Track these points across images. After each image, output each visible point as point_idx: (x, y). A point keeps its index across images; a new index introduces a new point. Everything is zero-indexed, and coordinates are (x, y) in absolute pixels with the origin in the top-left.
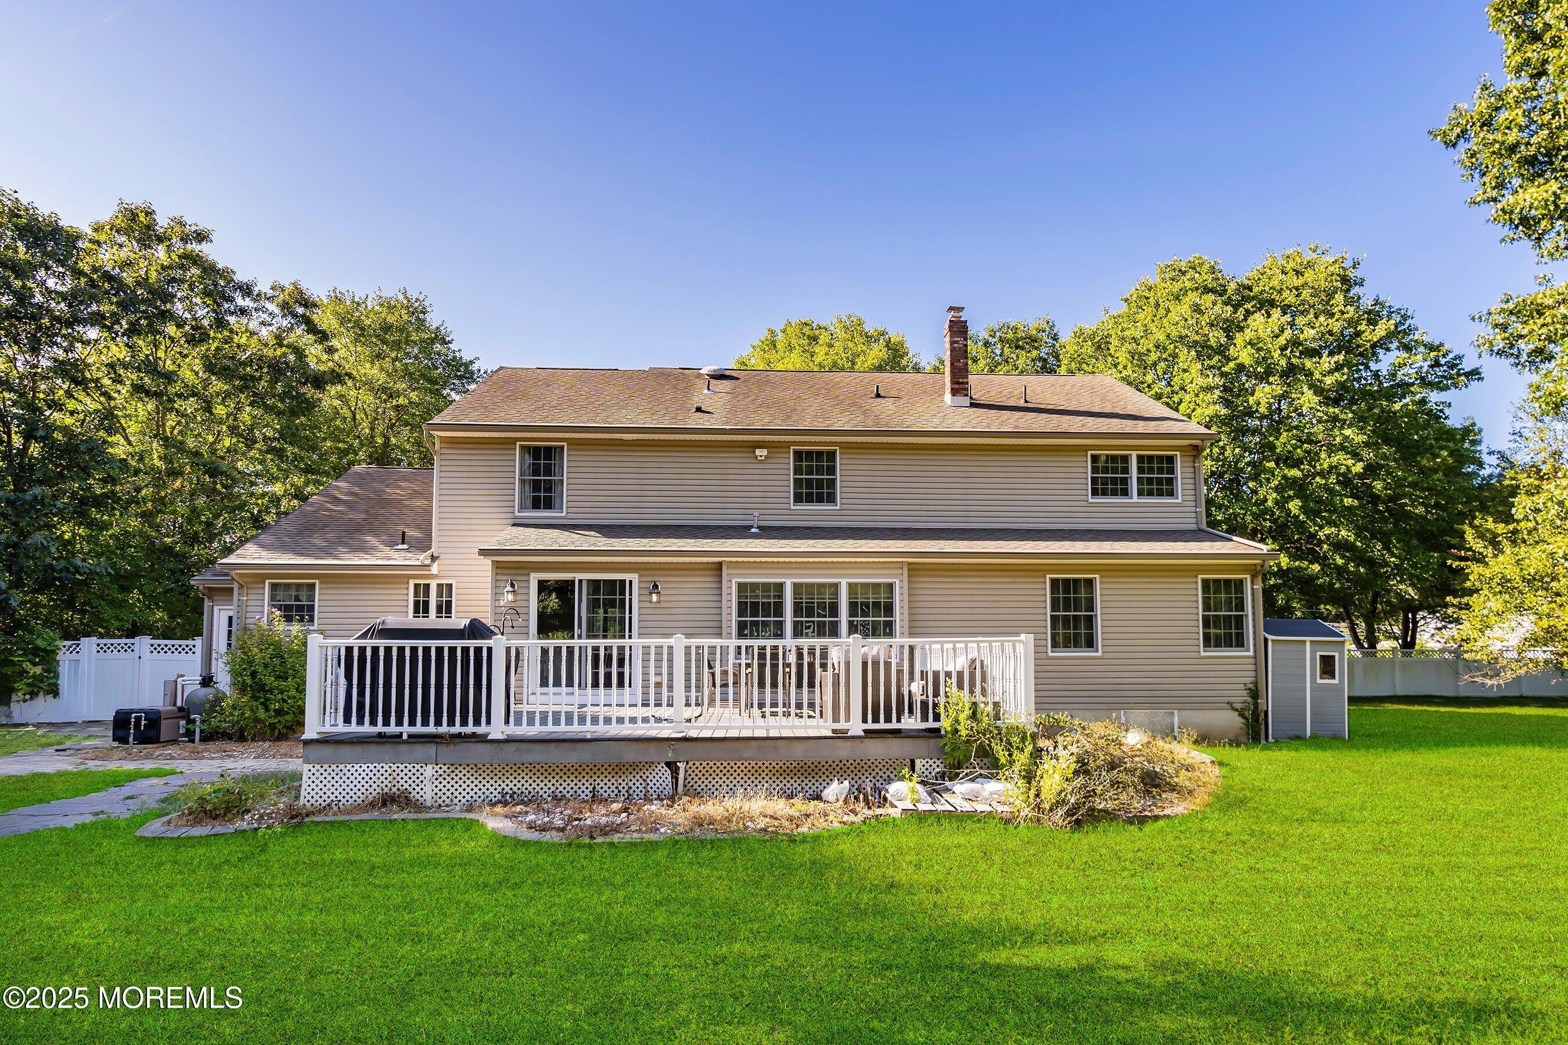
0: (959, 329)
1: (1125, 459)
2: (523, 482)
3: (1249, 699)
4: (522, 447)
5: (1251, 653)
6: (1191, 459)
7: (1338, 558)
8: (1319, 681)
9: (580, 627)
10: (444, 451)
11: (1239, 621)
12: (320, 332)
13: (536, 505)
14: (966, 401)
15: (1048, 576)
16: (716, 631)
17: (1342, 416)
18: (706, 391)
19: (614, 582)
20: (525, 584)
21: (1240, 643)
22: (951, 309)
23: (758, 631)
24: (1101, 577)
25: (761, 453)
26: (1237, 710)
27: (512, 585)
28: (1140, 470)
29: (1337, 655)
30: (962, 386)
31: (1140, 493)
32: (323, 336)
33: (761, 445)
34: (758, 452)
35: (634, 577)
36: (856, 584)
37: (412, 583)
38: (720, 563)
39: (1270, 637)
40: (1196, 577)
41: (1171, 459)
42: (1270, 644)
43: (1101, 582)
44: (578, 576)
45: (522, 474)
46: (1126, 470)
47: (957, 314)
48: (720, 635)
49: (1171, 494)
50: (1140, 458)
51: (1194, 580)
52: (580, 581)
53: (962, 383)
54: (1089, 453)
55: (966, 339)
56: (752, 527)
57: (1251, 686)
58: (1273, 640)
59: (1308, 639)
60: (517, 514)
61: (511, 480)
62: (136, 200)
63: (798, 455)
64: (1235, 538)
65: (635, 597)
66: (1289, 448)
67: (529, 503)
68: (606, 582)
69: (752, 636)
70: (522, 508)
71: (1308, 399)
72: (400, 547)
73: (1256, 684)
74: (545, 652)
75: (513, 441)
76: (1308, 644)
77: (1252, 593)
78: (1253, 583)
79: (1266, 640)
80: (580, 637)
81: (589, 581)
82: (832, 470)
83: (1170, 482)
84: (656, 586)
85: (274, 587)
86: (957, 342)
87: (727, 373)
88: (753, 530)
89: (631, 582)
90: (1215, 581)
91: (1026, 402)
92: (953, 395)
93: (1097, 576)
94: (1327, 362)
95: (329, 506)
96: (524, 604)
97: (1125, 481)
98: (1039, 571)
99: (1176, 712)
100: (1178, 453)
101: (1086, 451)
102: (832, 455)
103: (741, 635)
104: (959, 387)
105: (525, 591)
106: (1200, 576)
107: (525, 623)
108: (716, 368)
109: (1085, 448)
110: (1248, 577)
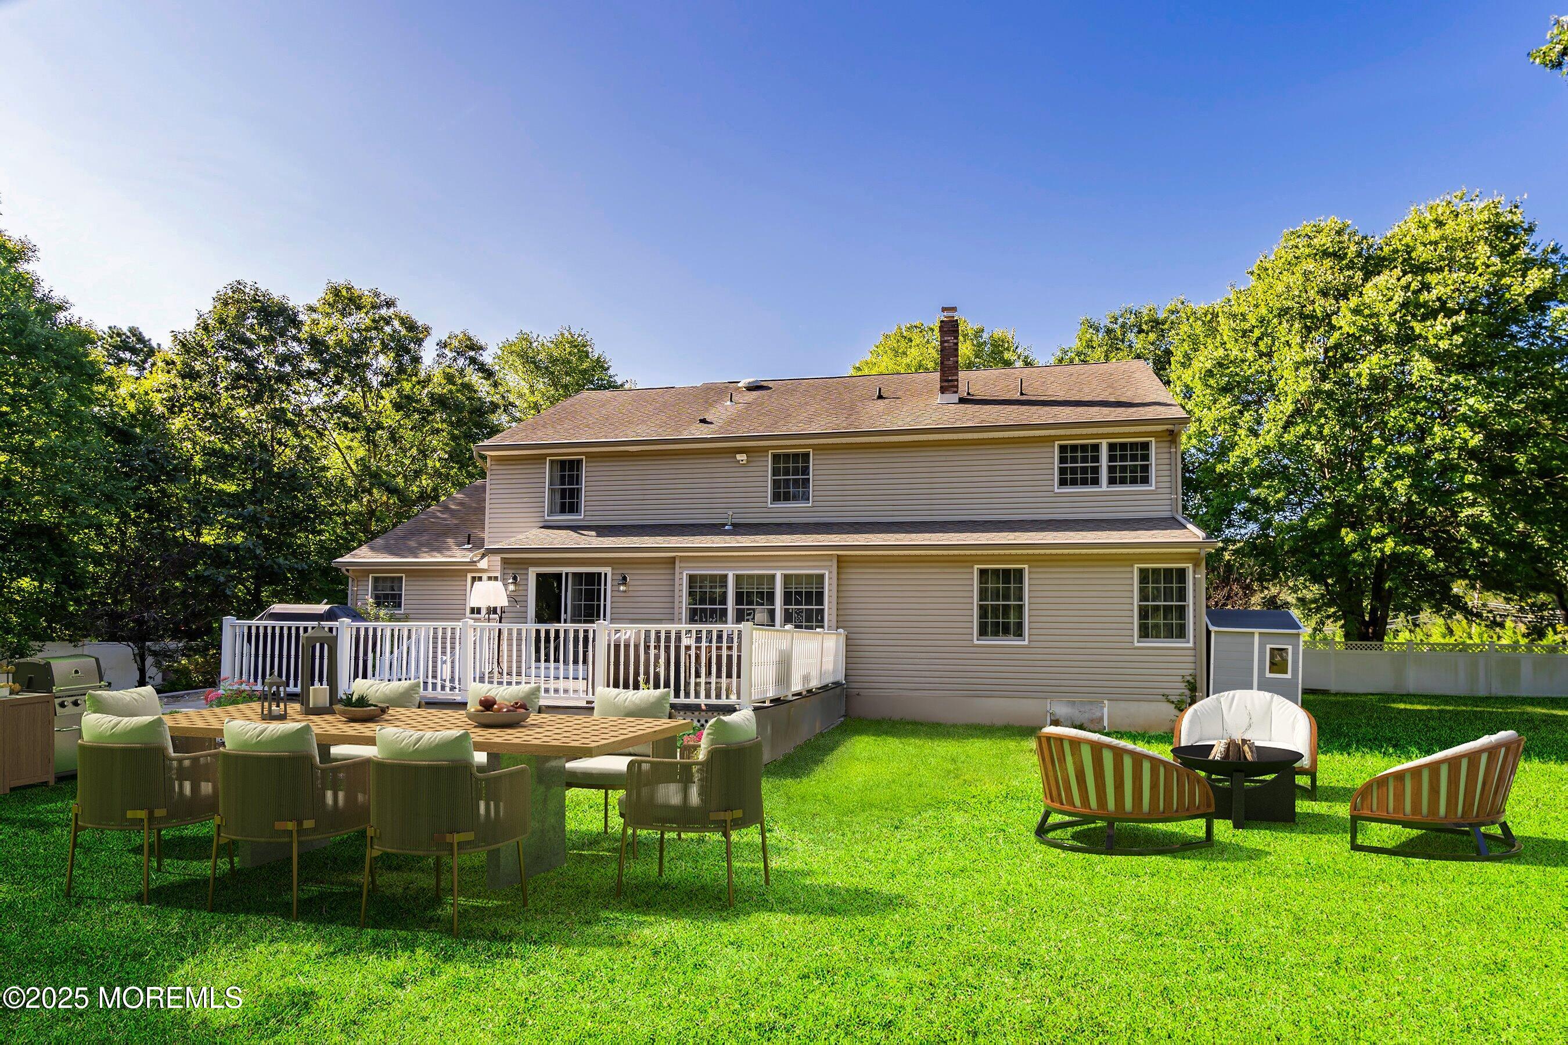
0: (950, 329)
1: (1096, 448)
2: (552, 491)
3: (1187, 692)
4: (552, 462)
5: (1191, 645)
6: (1167, 444)
7: (1474, 541)
8: (1268, 675)
9: (566, 612)
10: (494, 467)
11: (1182, 611)
12: (487, 370)
13: (563, 511)
14: (955, 398)
15: (976, 567)
16: (670, 617)
17: (1464, 383)
18: (729, 403)
19: (593, 574)
20: (524, 577)
21: (1181, 634)
22: (944, 309)
23: (706, 617)
24: (1030, 567)
25: (741, 457)
26: (1173, 702)
27: (515, 578)
28: (1112, 458)
29: (1290, 648)
30: (951, 384)
31: (1112, 481)
32: (488, 373)
33: (741, 450)
34: (739, 457)
35: (608, 570)
36: (791, 575)
37: (469, 576)
38: (674, 558)
39: (1212, 628)
40: (1132, 566)
41: (1145, 446)
42: (1213, 635)
43: (1030, 572)
44: (564, 570)
45: (551, 484)
46: (1096, 459)
47: (950, 314)
48: (672, 621)
49: (1145, 480)
50: (1112, 447)
51: (1129, 569)
52: (567, 574)
53: (952, 381)
54: (1057, 443)
55: (956, 338)
56: (726, 525)
57: (1189, 678)
58: (1215, 632)
59: (1257, 631)
60: (546, 518)
61: (542, 490)
62: (340, 280)
63: (776, 458)
64: (1189, 526)
65: (609, 587)
66: (1402, 423)
67: (558, 508)
68: (587, 574)
69: (701, 621)
70: (551, 512)
71: (1421, 367)
72: (466, 546)
73: (1194, 676)
74: (538, 632)
75: (543, 457)
76: (1257, 637)
77: (1196, 581)
78: (1194, 572)
79: (1208, 633)
80: (565, 622)
81: (574, 574)
82: (805, 471)
83: (1146, 469)
84: (625, 578)
85: (376, 580)
86: (946, 341)
87: (763, 383)
88: (727, 527)
89: (606, 574)
90: (1155, 571)
91: (1022, 394)
92: (942, 393)
93: (1026, 566)
94: (1441, 324)
95: (439, 514)
96: (524, 593)
97: (1096, 470)
98: (965, 562)
99: (1106, 702)
100: (1153, 439)
101: (1054, 441)
102: (806, 456)
103: (692, 620)
104: (948, 385)
105: (524, 582)
106: (1136, 566)
107: (523, 609)
108: (751, 380)
109: (1052, 439)
110: (1190, 565)
